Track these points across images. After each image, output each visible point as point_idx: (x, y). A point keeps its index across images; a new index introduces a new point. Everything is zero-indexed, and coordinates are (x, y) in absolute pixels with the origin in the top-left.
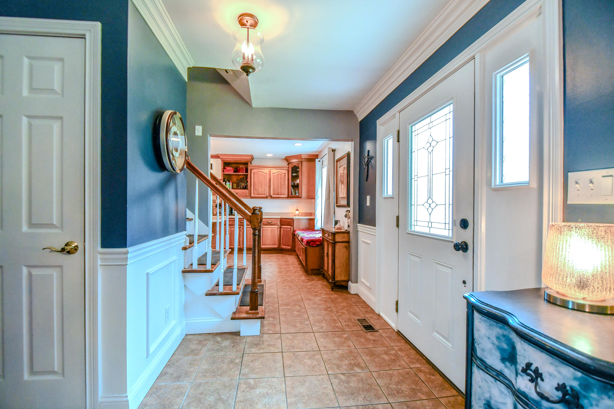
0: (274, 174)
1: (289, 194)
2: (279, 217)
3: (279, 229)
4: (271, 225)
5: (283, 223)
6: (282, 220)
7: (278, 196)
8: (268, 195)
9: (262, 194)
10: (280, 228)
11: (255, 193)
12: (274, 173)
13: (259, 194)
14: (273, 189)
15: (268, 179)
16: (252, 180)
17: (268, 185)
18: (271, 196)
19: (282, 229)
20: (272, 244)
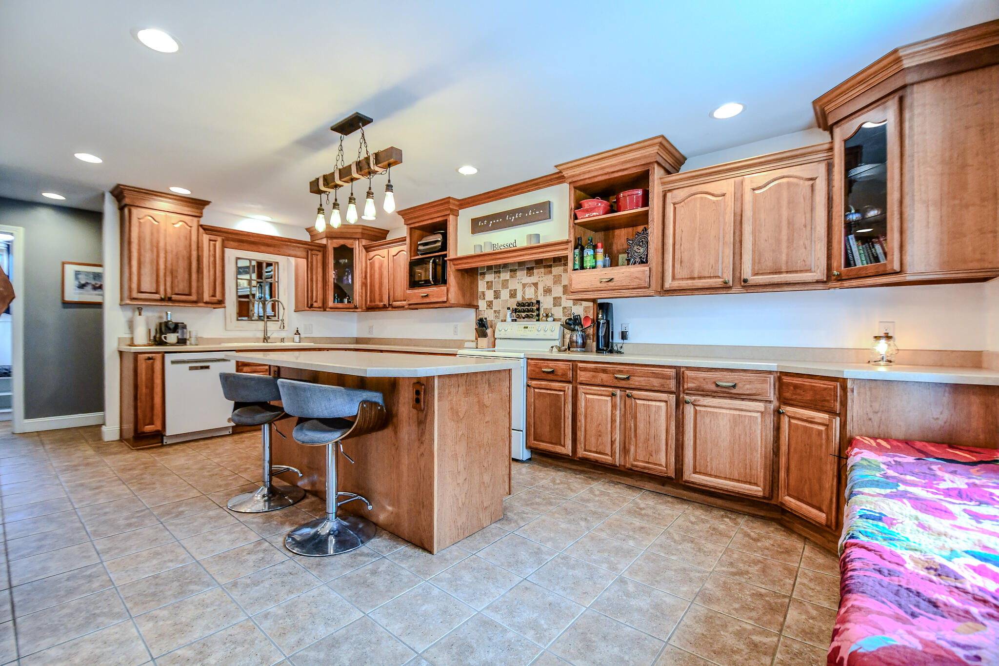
0: (757, 192)
1: (835, 264)
2: (773, 366)
3: (770, 421)
4: (731, 398)
5: (788, 395)
6: (786, 379)
7: (776, 278)
8: (728, 277)
9: (705, 278)
10: (778, 413)
11: (677, 276)
12: (759, 188)
13: (693, 278)
14: (754, 251)
15: (730, 218)
16: (666, 231)
17: (730, 238)
18: (745, 281)
19: (787, 419)
20: (736, 477)
